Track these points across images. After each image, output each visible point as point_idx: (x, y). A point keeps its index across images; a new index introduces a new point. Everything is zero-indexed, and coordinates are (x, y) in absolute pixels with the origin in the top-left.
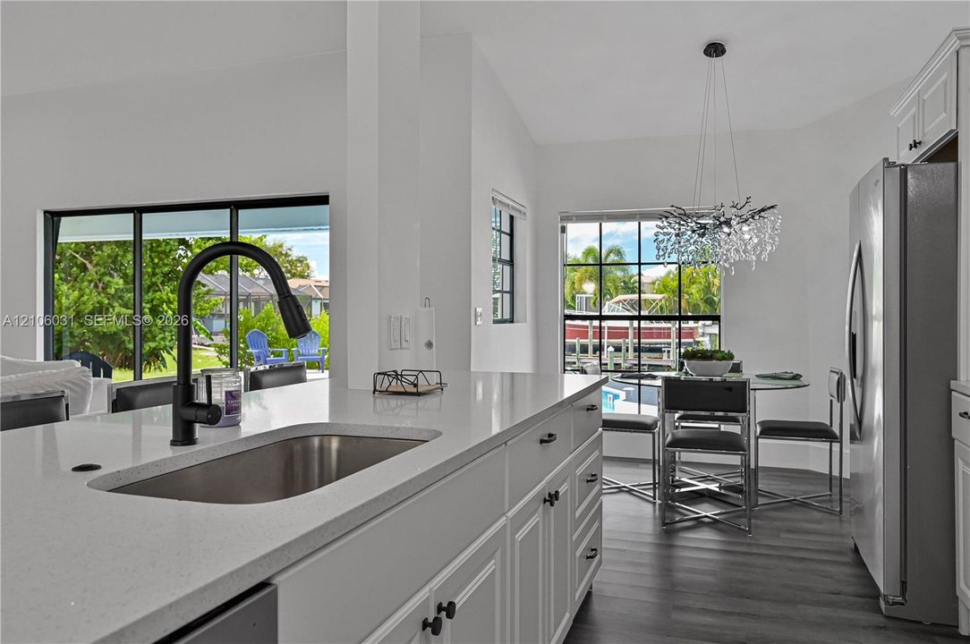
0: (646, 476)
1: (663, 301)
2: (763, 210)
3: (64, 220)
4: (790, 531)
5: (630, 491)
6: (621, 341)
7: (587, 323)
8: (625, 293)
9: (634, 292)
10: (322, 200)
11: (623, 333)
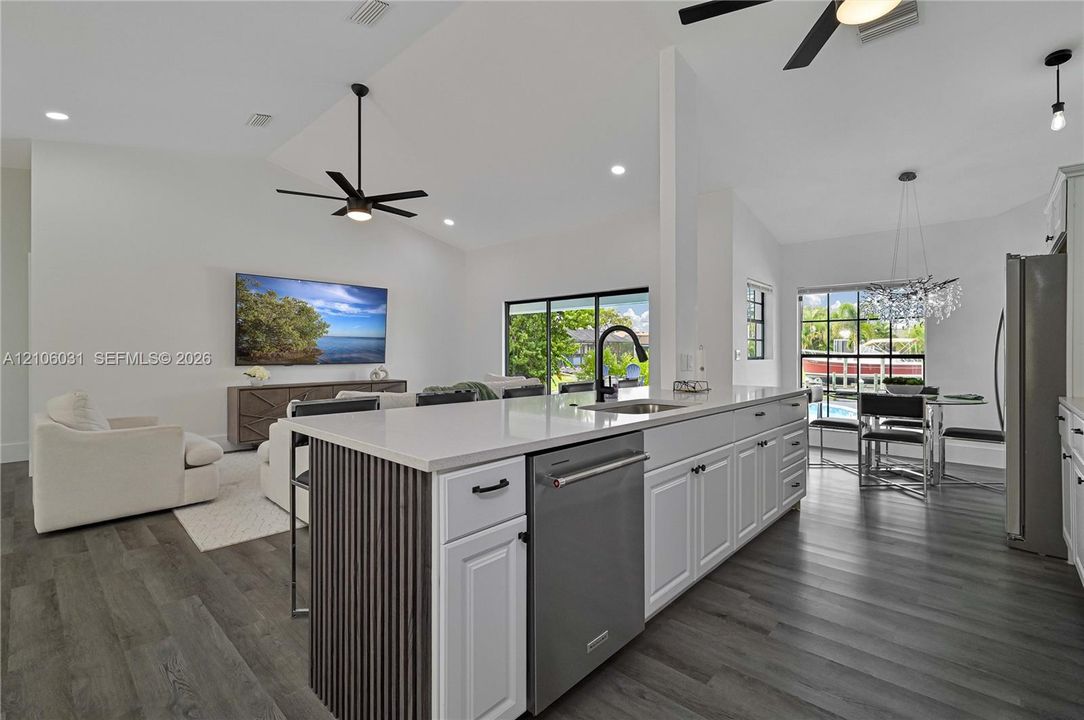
0: (854, 460)
1: (915, 343)
2: (945, 283)
3: (511, 306)
4: (959, 499)
5: (843, 468)
6: (873, 375)
7: (842, 360)
8: (878, 338)
9: (886, 337)
10: (645, 290)
11: (876, 369)
